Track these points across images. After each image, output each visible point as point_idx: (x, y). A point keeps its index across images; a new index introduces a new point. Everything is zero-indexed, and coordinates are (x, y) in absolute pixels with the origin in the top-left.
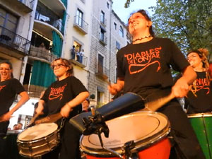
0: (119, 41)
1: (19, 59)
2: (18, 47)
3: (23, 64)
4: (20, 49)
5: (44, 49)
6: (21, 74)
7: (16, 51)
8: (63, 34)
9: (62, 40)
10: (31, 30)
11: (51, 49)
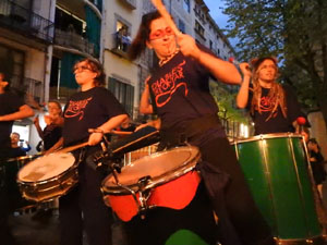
0: (182, 19)
1: (40, 50)
2: (37, 32)
3: (47, 58)
4: (41, 36)
5: (74, 35)
6: (45, 72)
7: (35, 38)
8: (101, 10)
9: (99, 21)
10: (54, 5)
11: (84, 35)
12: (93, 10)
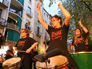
0: (46, 21)
1: (2, 29)
3: (3, 31)
4: (2, 24)
5: (13, 24)
8: (22, 18)
9: (21, 20)
10: (8, 16)
11: (16, 24)
12: (19, 18)
